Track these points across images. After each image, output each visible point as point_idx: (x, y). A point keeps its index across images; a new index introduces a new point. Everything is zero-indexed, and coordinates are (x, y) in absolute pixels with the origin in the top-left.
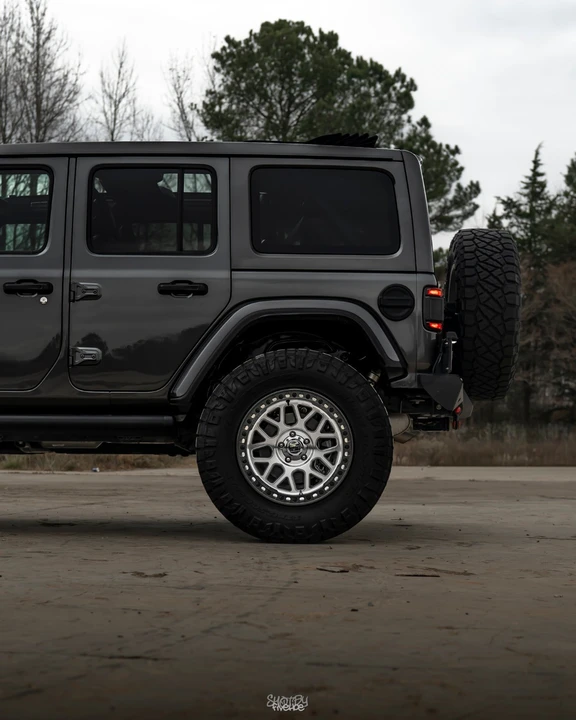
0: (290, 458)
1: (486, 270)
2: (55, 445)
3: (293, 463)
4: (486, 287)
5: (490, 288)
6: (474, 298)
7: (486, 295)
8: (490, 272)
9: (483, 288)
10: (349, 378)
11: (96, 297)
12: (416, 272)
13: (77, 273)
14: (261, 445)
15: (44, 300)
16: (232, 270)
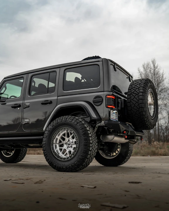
0: (68, 147)
1: (134, 90)
2: (32, 145)
3: (69, 148)
4: (133, 95)
5: (134, 95)
6: (130, 98)
7: (133, 97)
8: (135, 90)
9: (132, 95)
10: (78, 123)
11: (29, 107)
12: (104, 91)
13: (26, 101)
14: (61, 144)
15: (19, 109)
16: (58, 96)
